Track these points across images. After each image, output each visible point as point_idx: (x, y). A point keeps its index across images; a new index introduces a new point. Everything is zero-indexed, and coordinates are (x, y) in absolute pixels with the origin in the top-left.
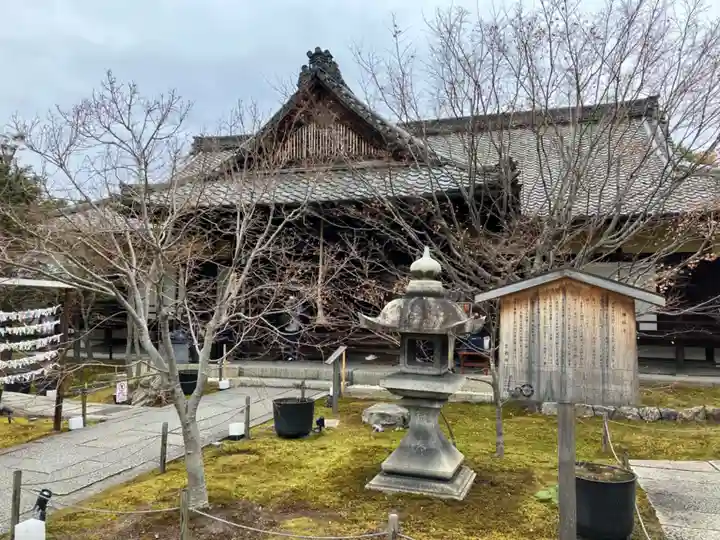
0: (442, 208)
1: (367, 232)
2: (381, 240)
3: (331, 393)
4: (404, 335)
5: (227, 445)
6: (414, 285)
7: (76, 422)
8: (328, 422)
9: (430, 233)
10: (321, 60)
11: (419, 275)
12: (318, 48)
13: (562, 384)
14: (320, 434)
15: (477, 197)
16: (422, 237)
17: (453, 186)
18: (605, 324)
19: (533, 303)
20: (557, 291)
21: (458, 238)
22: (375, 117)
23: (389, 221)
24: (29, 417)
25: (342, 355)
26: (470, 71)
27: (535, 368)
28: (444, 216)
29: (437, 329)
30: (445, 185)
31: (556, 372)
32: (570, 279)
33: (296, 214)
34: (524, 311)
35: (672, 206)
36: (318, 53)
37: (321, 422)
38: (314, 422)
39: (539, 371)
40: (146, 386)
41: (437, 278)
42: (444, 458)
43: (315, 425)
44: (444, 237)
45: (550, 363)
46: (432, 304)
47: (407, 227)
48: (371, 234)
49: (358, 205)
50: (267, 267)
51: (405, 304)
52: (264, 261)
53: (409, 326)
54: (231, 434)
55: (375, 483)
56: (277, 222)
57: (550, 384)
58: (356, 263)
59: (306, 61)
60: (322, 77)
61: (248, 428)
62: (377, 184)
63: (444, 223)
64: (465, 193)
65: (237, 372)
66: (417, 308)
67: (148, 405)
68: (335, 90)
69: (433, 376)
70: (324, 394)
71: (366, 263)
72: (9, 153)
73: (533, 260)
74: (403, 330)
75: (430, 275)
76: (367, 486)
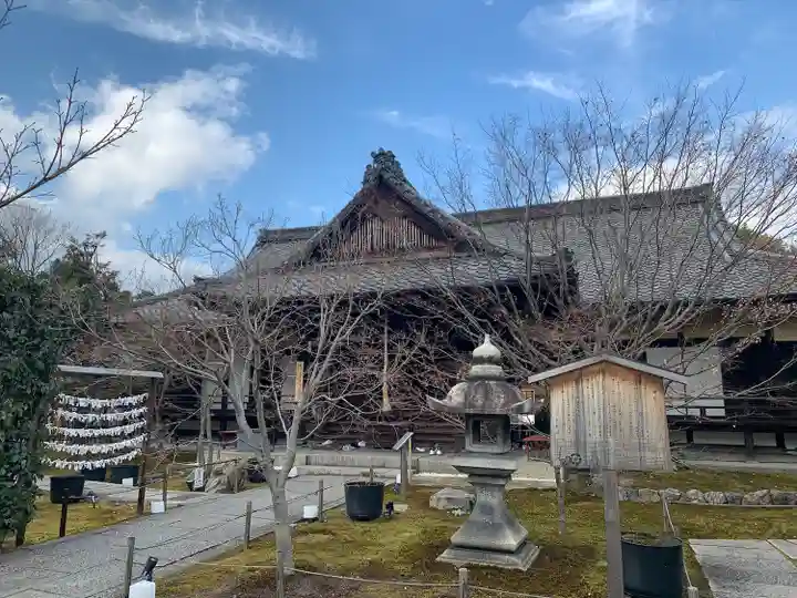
0: (502, 297)
1: (432, 320)
2: (445, 327)
3: (399, 481)
4: (469, 416)
5: (302, 527)
6: (476, 369)
7: (158, 507)
8: (397, 507)
9: (491, 320)
10: (384, 159)
11: (481, 360)
12: (381, 149)
13: (606, 453)
14: (391, 518)
15: (535, 287)
16: (483, 325)
17: (512, 276)
18: (639, 400)
19: (577, 382)
20: (599, 373)
21: (517, 325)
22: (435, 211)
23: (451, 309)
24: (113, 502)
25: (407, 441)
26: (524, 171)
27: (582, 439)
28: (504, 304)
29: (498, 411)
30: (504, 274)
31: (600, 442)
32: (606, 361)
33: (371, 307)
34: (570, 390)
35: (728, 292)
36: (382, 154)
37: (390, 506)
38: (384, 507)
39: (585, 443)
40: (218, 473)
41: (497, 363)
42: (508, 532)
43: (384, 510)
44: (504, 324)
45: (594, 435)
46: (494, 387)
47: (468, 315)
48: (435, 321)
49: (423, 294)
50: (347, 355)
51: (469, 387)
52: (343, 349)
53: (474, 407)
54: (305, 516)
55: (445, 556)
56: (355, 315)
57: (594, 452)
58: (423, 350)
59: (370, 161)
60: (386, 176)
61: (321, 512)
62: (440, 274)
63: (504, 311)
64: (523, 281)
65: (304, 461)
66: (481, 391)
67: (222, 491)
68: (398, 187)
69: (497, 454)
70: (392, 481)
71: (432, 348)
72: (91, 250)
73: (593, 346)
74: (467, 411)
75: (490, 360)
76: (438, 559)
